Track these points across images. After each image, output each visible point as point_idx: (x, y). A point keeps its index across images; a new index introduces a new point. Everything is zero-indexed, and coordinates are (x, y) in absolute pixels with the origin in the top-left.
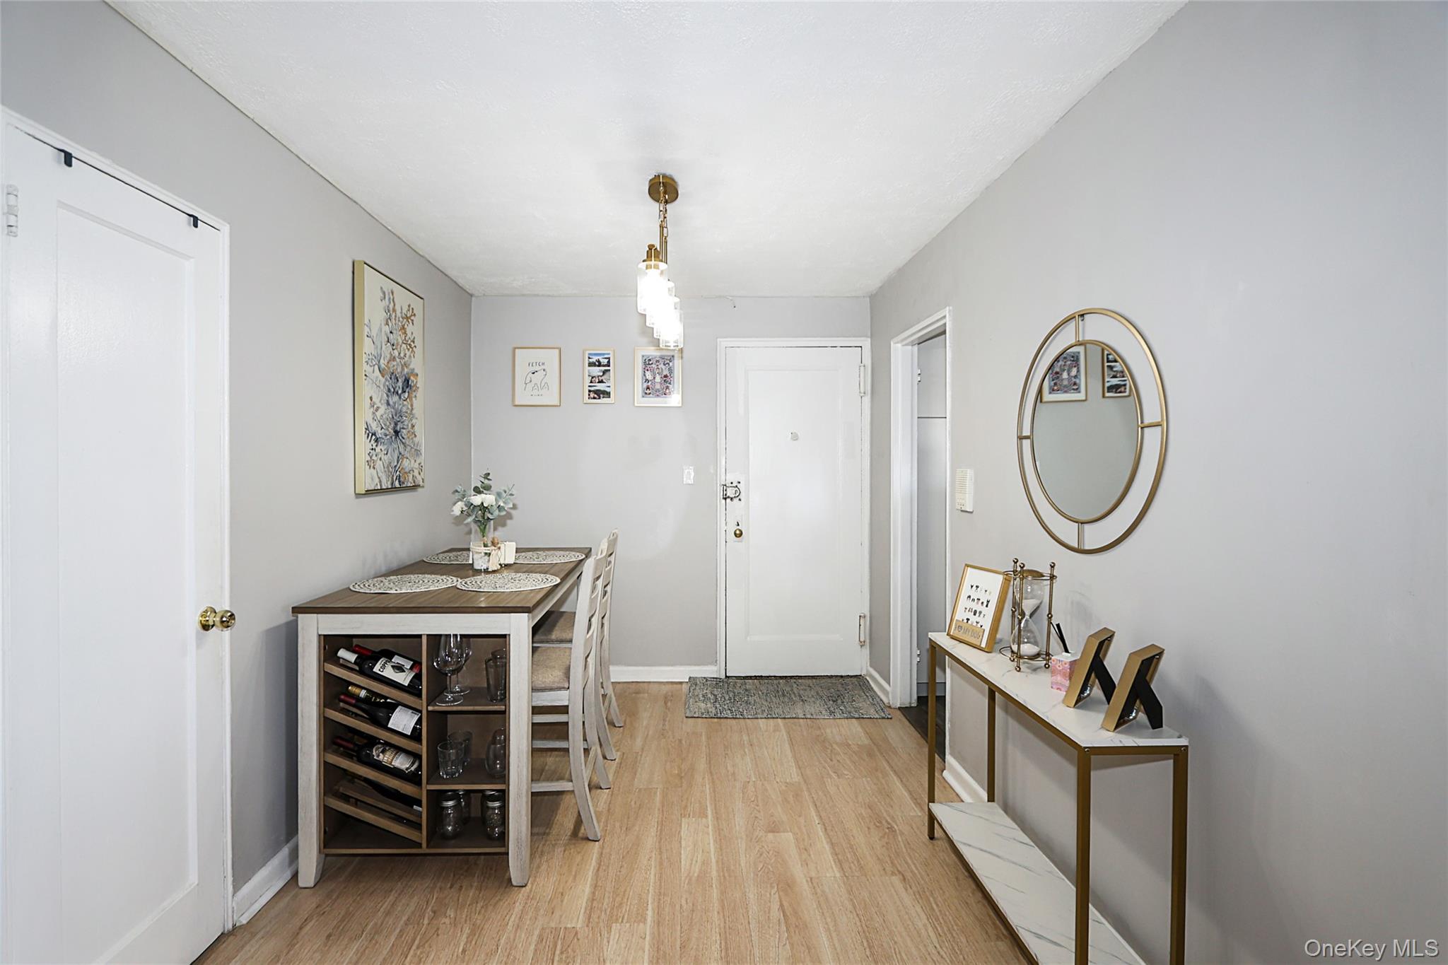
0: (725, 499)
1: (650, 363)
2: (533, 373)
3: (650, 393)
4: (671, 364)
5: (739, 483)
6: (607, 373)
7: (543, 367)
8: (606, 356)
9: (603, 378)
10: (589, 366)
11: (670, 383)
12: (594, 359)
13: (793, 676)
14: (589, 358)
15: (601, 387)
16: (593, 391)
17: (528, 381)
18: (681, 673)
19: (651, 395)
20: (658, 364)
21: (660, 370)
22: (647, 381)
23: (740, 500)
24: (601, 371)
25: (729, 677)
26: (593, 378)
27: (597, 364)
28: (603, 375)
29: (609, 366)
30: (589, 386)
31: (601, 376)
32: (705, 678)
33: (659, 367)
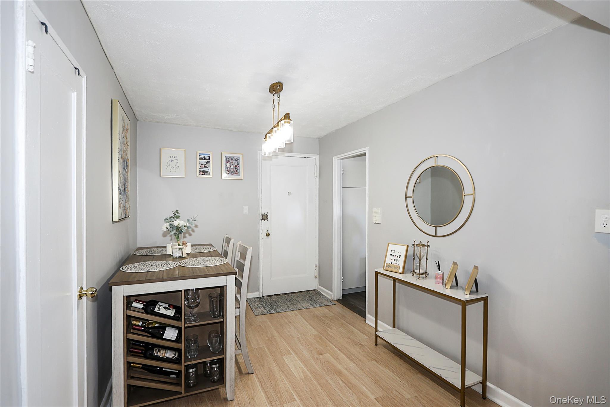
0: (262, 220)
1: (229, 159)
2: (171, 161)
3: (229, 173)
4: (238, 161)
5: (267, 213)
6: (209, 163)
7: (176, 158)
8: (208, 155)
9: (206, 165)
10: (200, 159)
11: (238, 169)
12: (202, 156)
13: (290, 293)
14: (200, 156)
15: (205, 169)
16: (202, 171)
17: (168, 165)
19: (229, 174)
20: (232, 160)
21: (233, 163)
22: (227, 168)
23: (268, 220)
24: (205, 162)
25: (263, 296)
26: (201, 165)
27: (204, 158)
28: (207, 164)
29: (209, 160)
30: (200, 169)
31: (206, 164)
32: (254, 298)
33: (233, 162)
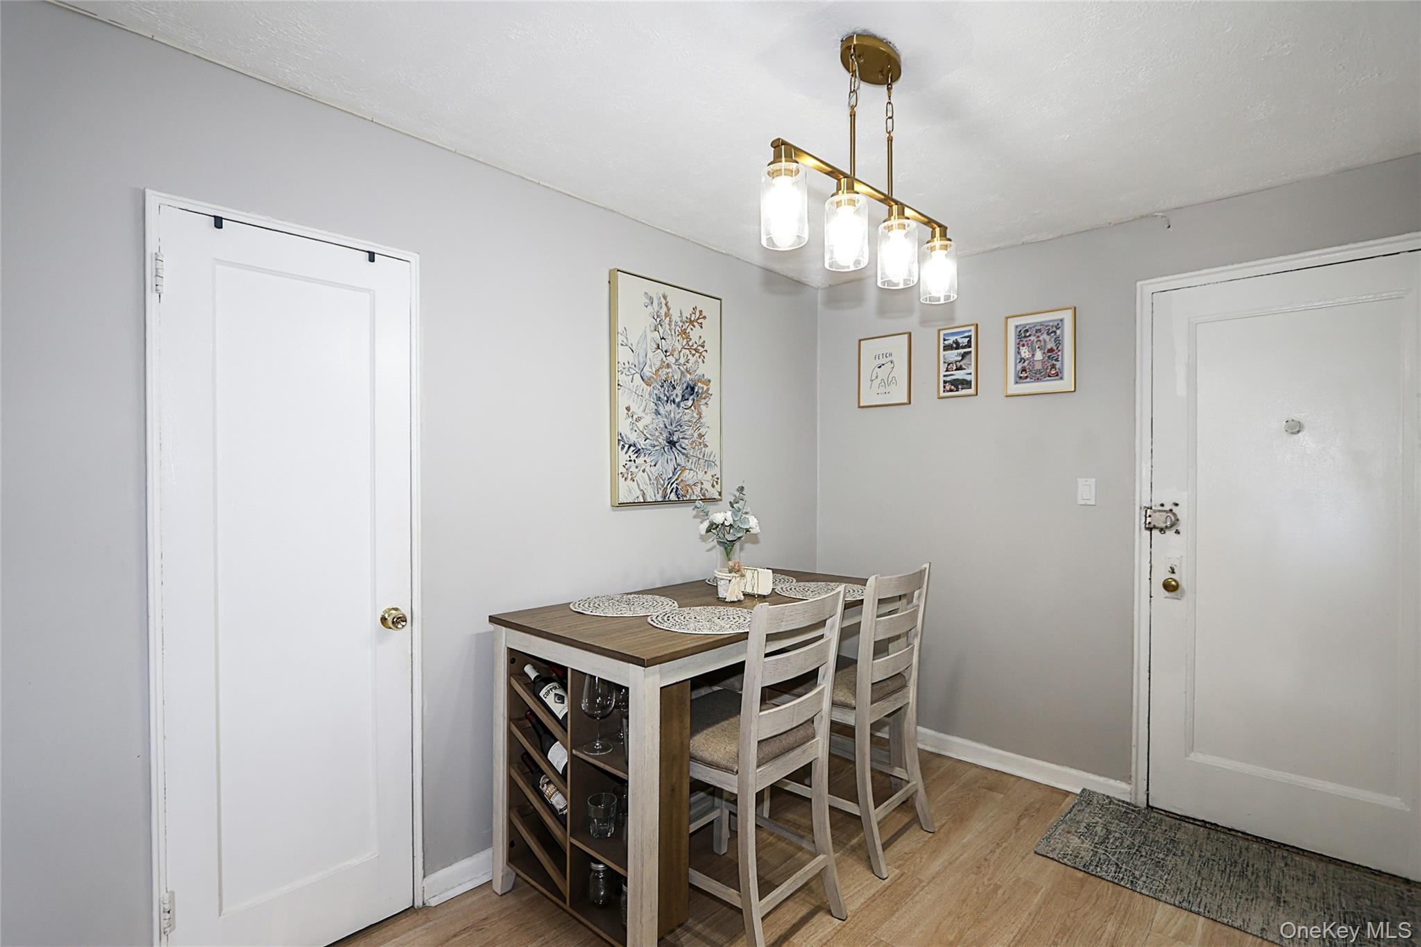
0: (1151, 529)
1: (1028, 334)
2: (880, 367)
3: (1026, 377)
4: (1058, 332)
5: (1177, 505)
6: (968, 356)
7: (889, 359)
8: (966, 334)
9: (961, 363)
10: (944, 350)
11: (1057, 360)
12: (951, 340)
14: (945, 340)
15: (959, 375)
16: (949, 382)
17: (874, 378)
18: (1071, 780)
19: (1028, 380)
20: (1038, 334)
21: (1042, 344)
22: (1022, 360)
23: (1177, 532)
24: (959, 354)
25: (1152, 808)
26: (949, 365)
27: (955, 346)
28: (962, 360)
29: (970, 347)
30: (944, 376)
31: (960, 361)
32: (1108, 797)
33: (1041, 339)
